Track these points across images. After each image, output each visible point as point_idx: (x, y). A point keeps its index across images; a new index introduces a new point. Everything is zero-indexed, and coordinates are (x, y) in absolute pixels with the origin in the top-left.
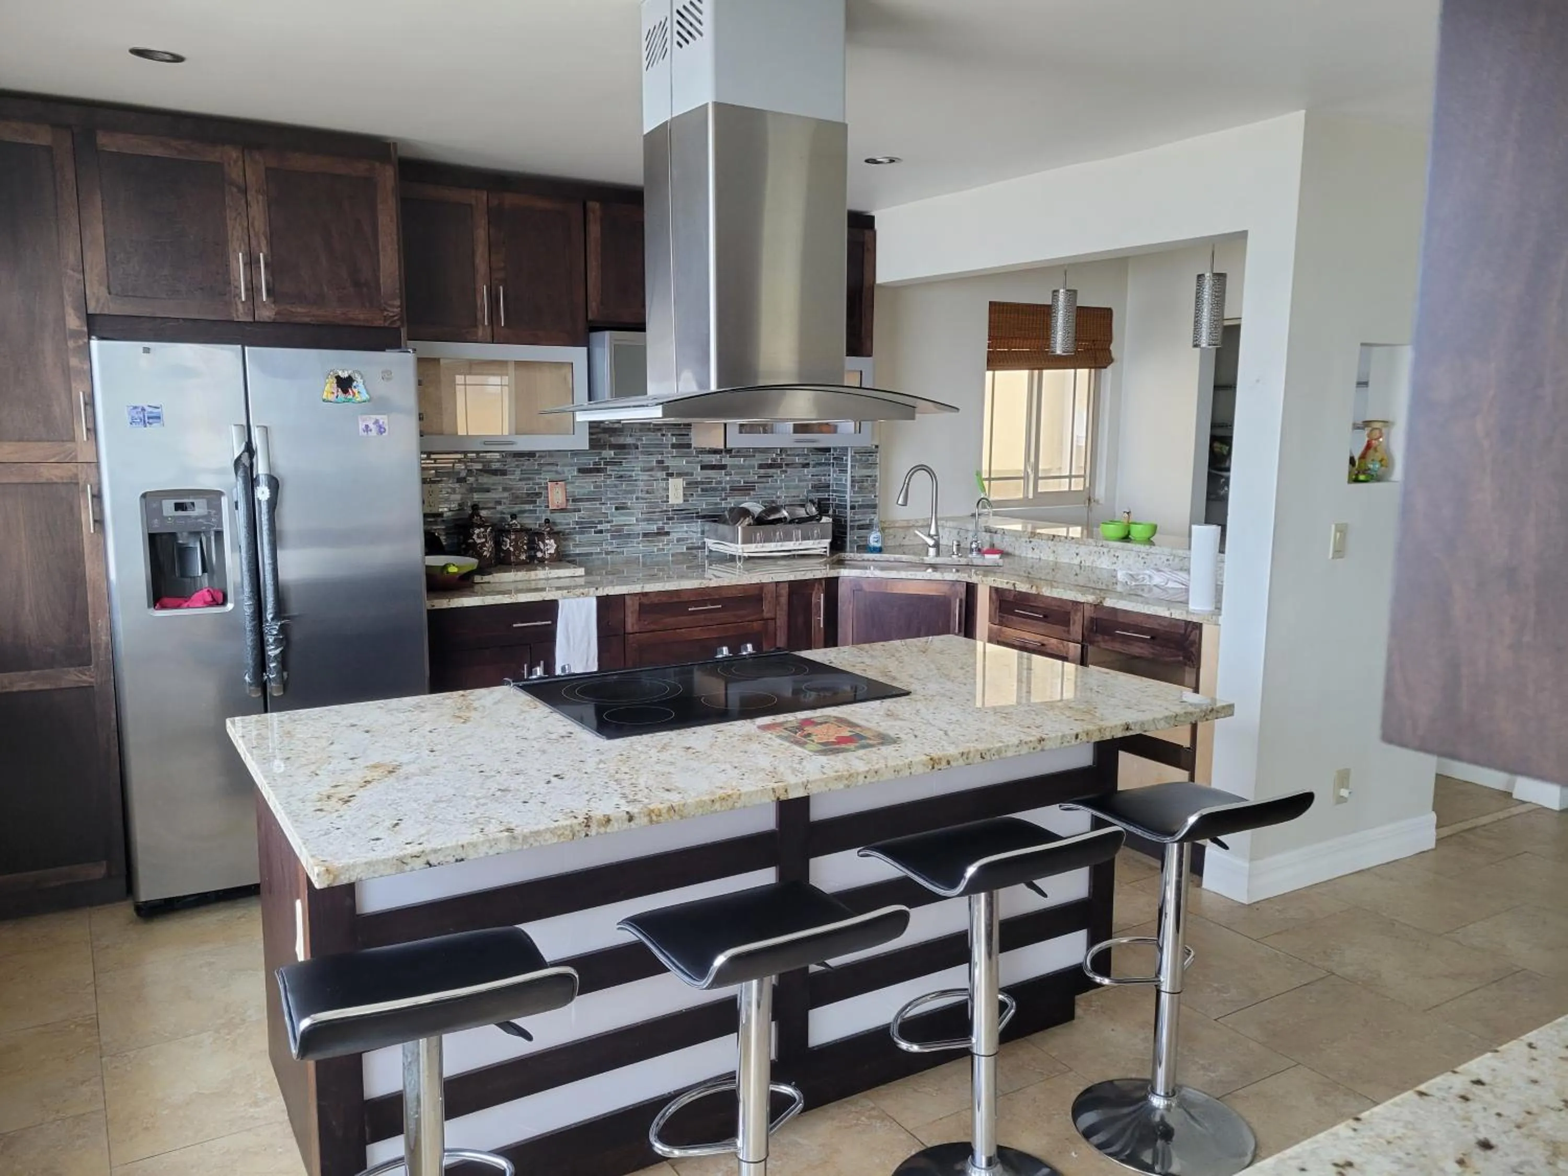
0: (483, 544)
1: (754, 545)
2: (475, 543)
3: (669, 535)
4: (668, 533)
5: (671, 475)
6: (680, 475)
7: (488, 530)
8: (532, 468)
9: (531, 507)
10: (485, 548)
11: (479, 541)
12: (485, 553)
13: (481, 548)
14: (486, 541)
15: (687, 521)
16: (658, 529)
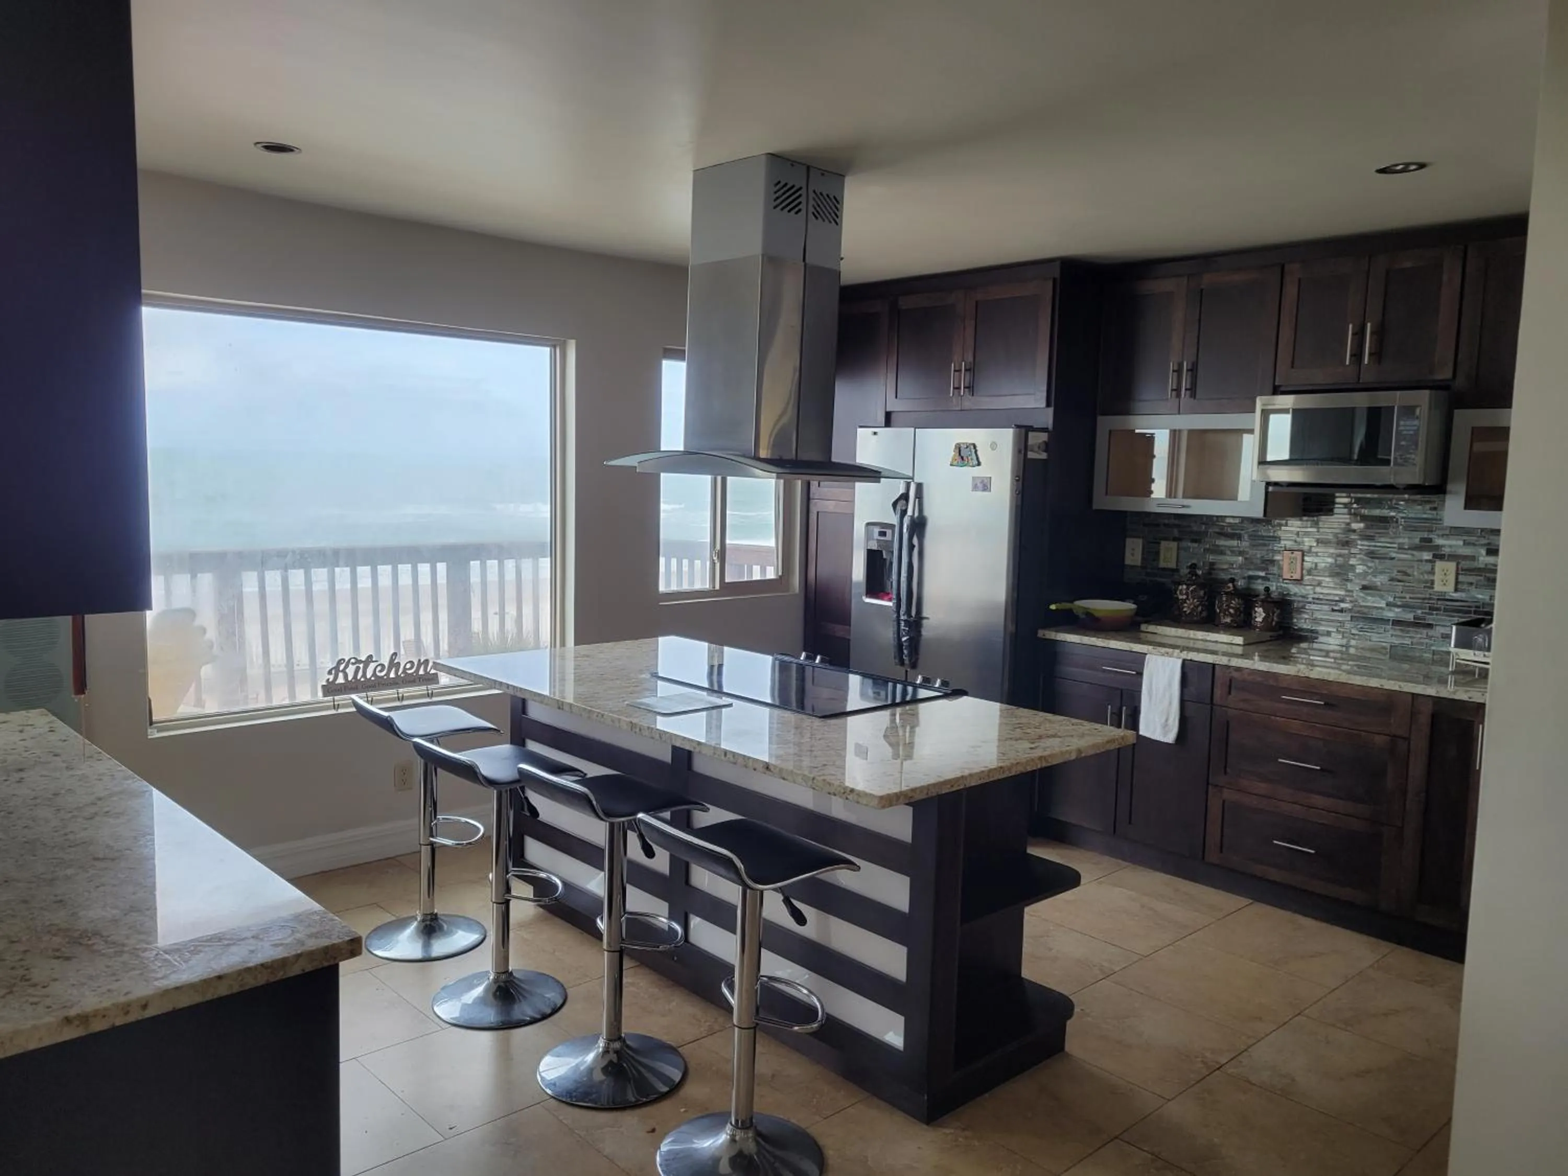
0: (1184, 601)
1: (1471, 652)
2: (1177, 598)
3: (1432, 628)
4: (1430, 626)
5: (1441, 557)
6: (1452, 557)
7: (1191, 589)
8: (1269, 534)
9: (1262, 574)
10: (1186, 605)
11: (1181, 597)
12: (1185, 609)
13: (1182, 604)
14: (1187, 598)
15: (1460, 615)
16: (1415, 618)
